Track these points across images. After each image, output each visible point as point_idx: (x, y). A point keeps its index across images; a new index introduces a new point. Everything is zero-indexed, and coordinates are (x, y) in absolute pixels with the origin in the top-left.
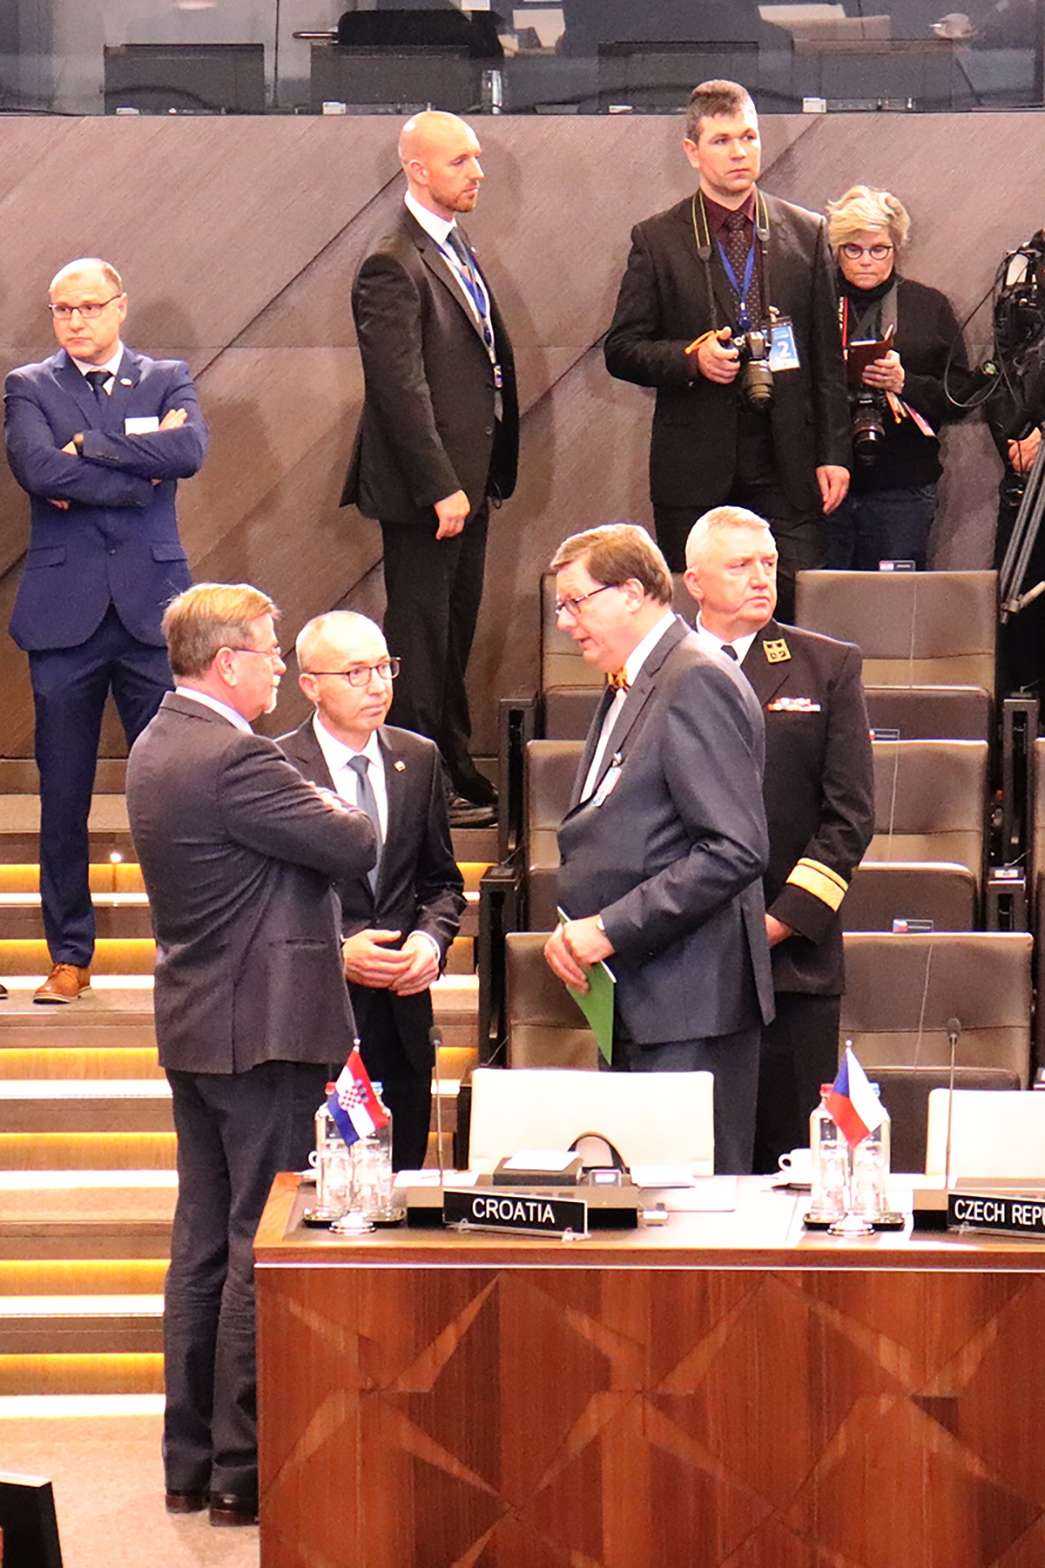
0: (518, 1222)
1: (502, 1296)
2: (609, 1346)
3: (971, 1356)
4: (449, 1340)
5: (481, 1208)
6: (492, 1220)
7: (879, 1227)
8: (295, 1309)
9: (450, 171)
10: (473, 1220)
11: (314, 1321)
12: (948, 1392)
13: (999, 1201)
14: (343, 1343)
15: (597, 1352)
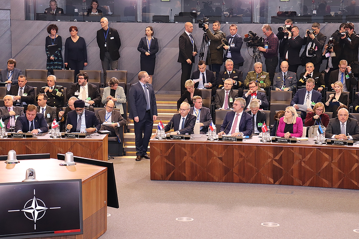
0: (177, 138)
1: (175, 146)
2: (186, 151)
3: (224, 153)
4: (170, 150)
5: (174, 137)
6: (175, 138)
7: (215, 140)
8: (154, 147)
9: (190, 28)
10: (173, 138)
11: (156, 148)
12: (221, 157)
13: (227, 137)
14: (159, 150)
15: (185, 152)
